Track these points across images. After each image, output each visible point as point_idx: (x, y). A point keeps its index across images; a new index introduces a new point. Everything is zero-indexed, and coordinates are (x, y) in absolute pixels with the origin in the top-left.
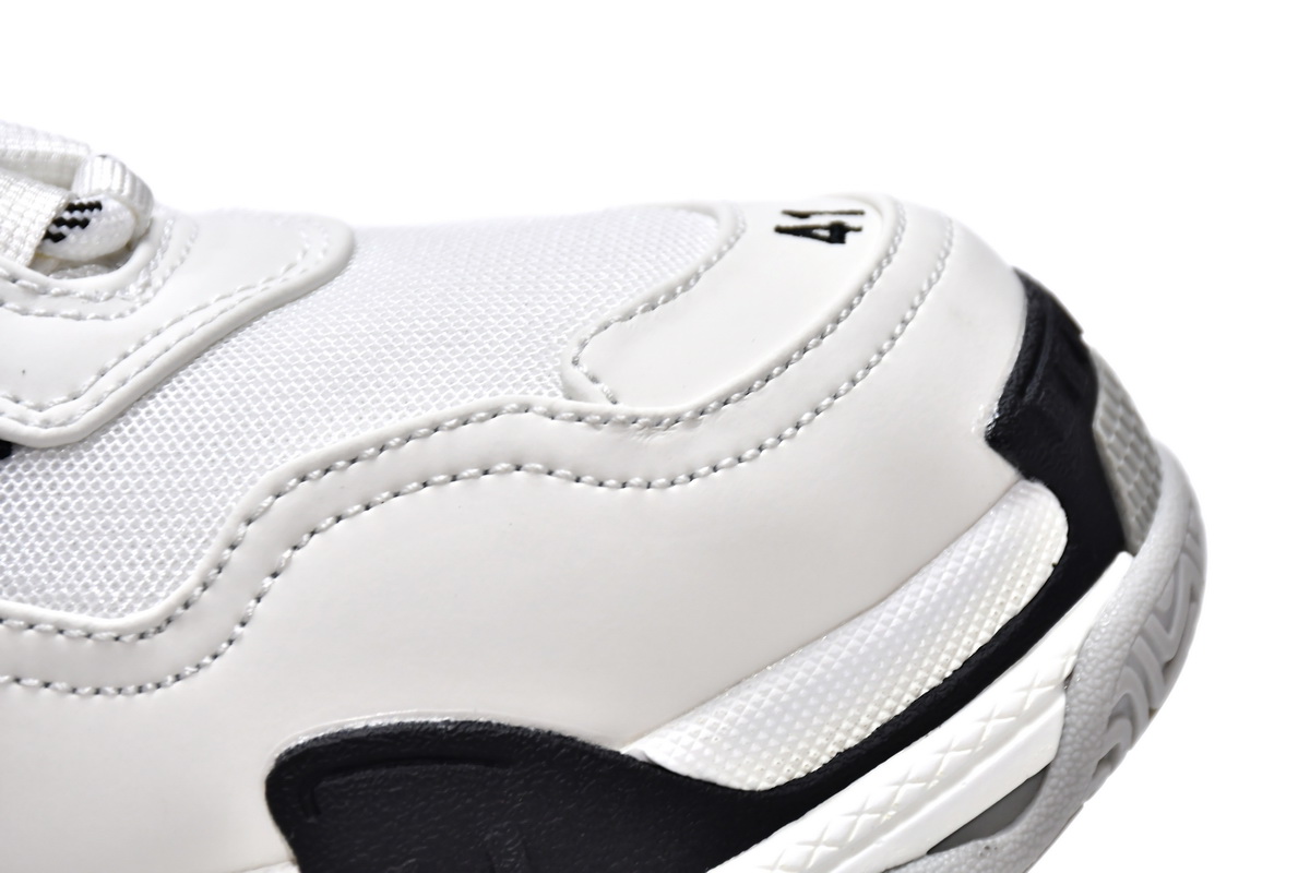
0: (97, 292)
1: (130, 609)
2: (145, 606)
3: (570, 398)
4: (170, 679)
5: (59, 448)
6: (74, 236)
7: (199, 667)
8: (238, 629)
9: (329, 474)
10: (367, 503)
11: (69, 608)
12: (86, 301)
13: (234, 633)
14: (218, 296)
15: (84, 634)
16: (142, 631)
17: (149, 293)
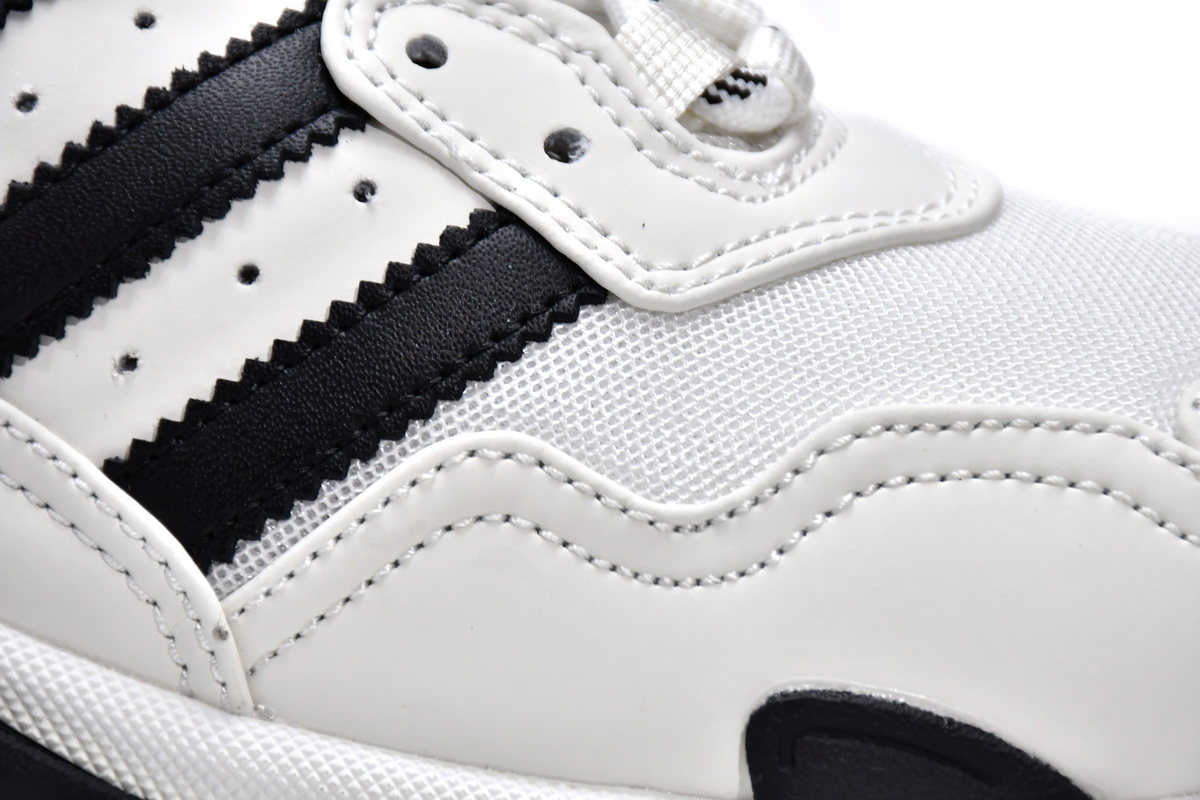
0: (736, 168)
1: (673, 497)
2: (689, 501)
3: (1179, 438)
4: (690, 581)
5: (654, 313)
6: (730, 103)
7: (722, 578)
8: (775, 556)
9: (916, 433)
10: (943, 474)
11: (613, 476)
12: (724, 174)
13: (770, 557)
14: (852, 213)
15: (621, 507)
16: (679, 524)
17: (785, 188)
